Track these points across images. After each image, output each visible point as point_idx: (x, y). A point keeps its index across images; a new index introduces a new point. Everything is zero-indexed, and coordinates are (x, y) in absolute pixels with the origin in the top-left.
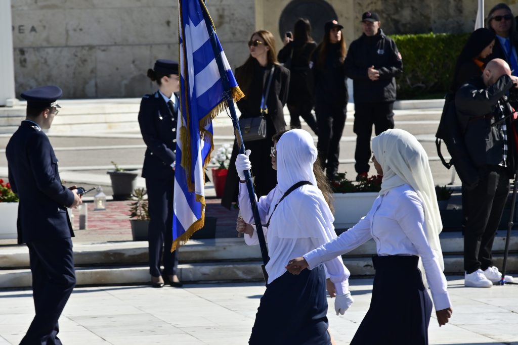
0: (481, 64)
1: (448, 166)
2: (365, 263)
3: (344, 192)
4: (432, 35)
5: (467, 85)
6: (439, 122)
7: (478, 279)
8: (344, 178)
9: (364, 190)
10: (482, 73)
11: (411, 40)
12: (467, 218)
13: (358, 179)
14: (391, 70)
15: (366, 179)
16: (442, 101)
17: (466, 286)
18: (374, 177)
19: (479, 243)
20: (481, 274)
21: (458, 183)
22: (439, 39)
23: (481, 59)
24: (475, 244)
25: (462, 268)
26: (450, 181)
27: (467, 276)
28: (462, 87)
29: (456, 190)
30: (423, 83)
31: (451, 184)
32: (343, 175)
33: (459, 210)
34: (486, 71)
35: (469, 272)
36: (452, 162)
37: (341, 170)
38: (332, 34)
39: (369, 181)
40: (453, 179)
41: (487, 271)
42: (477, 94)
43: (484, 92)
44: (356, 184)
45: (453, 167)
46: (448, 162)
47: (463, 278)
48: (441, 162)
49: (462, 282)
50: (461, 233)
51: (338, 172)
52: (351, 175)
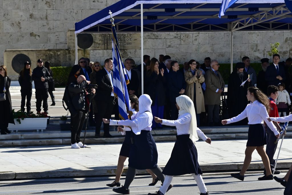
0: (77, 76)
1: (66, 110)
2: (39, 141)
3: (33, 118)
4: (61, 67)
5: (72, 83)
6: (63, 95)
7: (76, 146)
8: (33, 113)
9: (39, 117)
10: (77, 79)
11: (55, 68)
12: (72, 126)
13: (37, 114)
14: (48, 78)
15: (40, 113)
16: (65, 88)
17: (72, 148)
18: (42, 113)
19: (76, 134)
20: (77, 145)
21: (70, 115)
22: (64, 69)
23: (77, 75)
24: (75, 135)
25: (71, 142)
26: (67, 114)
27: (72, 145)
28: (70, 84)
29: (69, 117)
30: (58, 82)
31: (67, 115)
32: (32, 112)
33: (70, 124)
34: (78, 79)
35: (73, 144)
36: (67, 109)
37: (32, 110)
38: (27, 66)
39: (41, 114)
40: (68, 114)
41: (78, 143)
42: (76, 86)
43: (78, 86)
44: (36, 115)
45: (68, 110)
46: (66, 108)
47: (71, 146)
48: (64, 108)
49: (70, 147)
50: (70, 131)
51: (31, 111)
52: (35, 112)
